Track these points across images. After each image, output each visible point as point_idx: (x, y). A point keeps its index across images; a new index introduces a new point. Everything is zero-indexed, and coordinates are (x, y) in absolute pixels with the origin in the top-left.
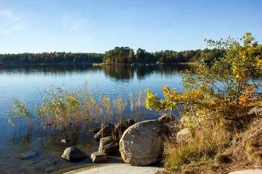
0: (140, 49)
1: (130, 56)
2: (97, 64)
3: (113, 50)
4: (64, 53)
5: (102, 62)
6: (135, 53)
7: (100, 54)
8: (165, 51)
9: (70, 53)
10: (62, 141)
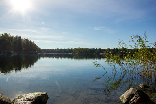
10: (139, 86)
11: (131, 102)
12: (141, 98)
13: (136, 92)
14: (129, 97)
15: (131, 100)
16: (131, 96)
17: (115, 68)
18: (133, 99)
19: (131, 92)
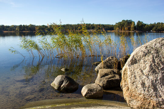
0: (139, 22)
1: (132, 26)
2: (110, 31)
3: (121, 22)
4: (90, 24)
5: (114, 30)
6: (136, 24)
7: (113, 25)
8: (157, 23)
9: (93, 24)
10: (62, 70)
11: (62, 88)
12: (69, 83)
13: (65, 78)
14: (60, 84)
15: (62, 86)
16: (61, 83)
17: (32, 53)
18: (63, 84)
19: (60, 79)
